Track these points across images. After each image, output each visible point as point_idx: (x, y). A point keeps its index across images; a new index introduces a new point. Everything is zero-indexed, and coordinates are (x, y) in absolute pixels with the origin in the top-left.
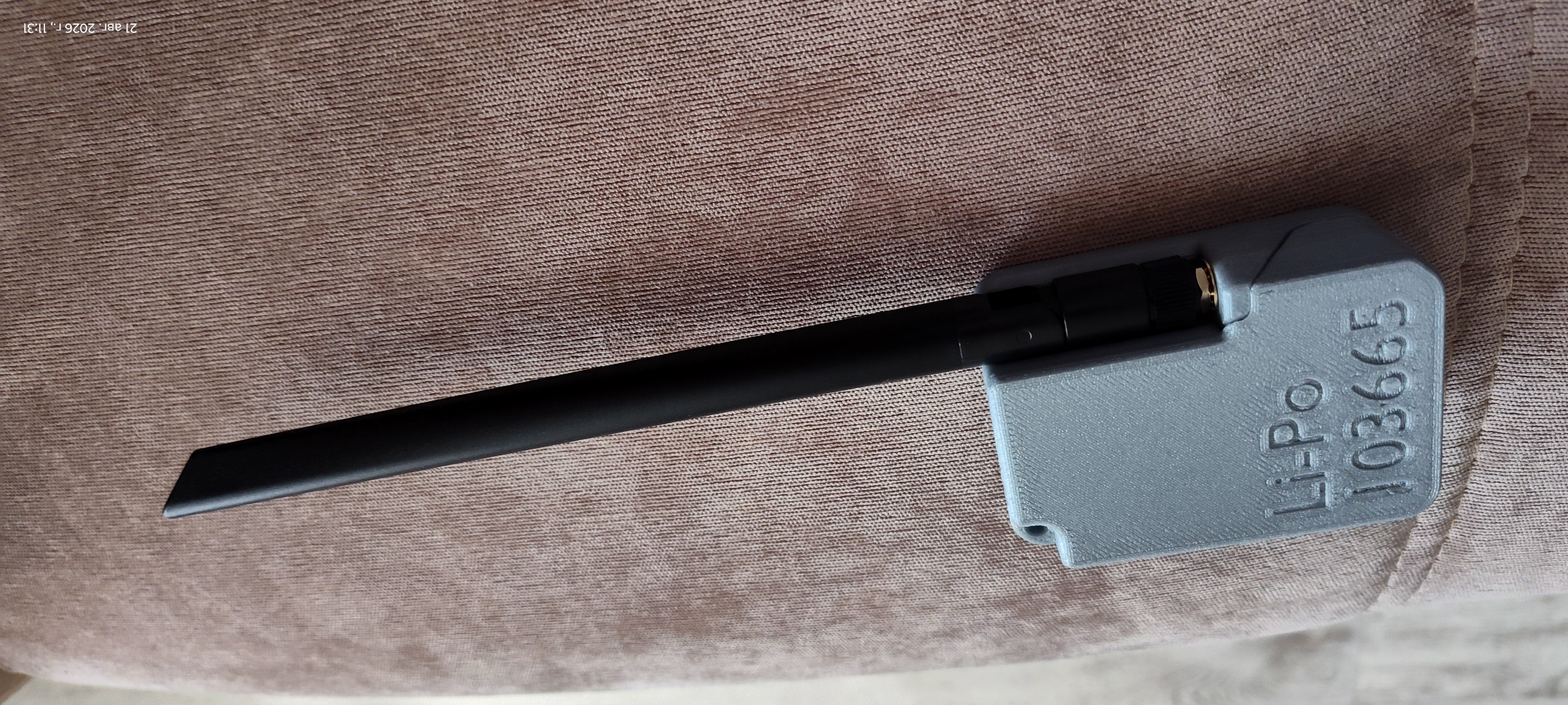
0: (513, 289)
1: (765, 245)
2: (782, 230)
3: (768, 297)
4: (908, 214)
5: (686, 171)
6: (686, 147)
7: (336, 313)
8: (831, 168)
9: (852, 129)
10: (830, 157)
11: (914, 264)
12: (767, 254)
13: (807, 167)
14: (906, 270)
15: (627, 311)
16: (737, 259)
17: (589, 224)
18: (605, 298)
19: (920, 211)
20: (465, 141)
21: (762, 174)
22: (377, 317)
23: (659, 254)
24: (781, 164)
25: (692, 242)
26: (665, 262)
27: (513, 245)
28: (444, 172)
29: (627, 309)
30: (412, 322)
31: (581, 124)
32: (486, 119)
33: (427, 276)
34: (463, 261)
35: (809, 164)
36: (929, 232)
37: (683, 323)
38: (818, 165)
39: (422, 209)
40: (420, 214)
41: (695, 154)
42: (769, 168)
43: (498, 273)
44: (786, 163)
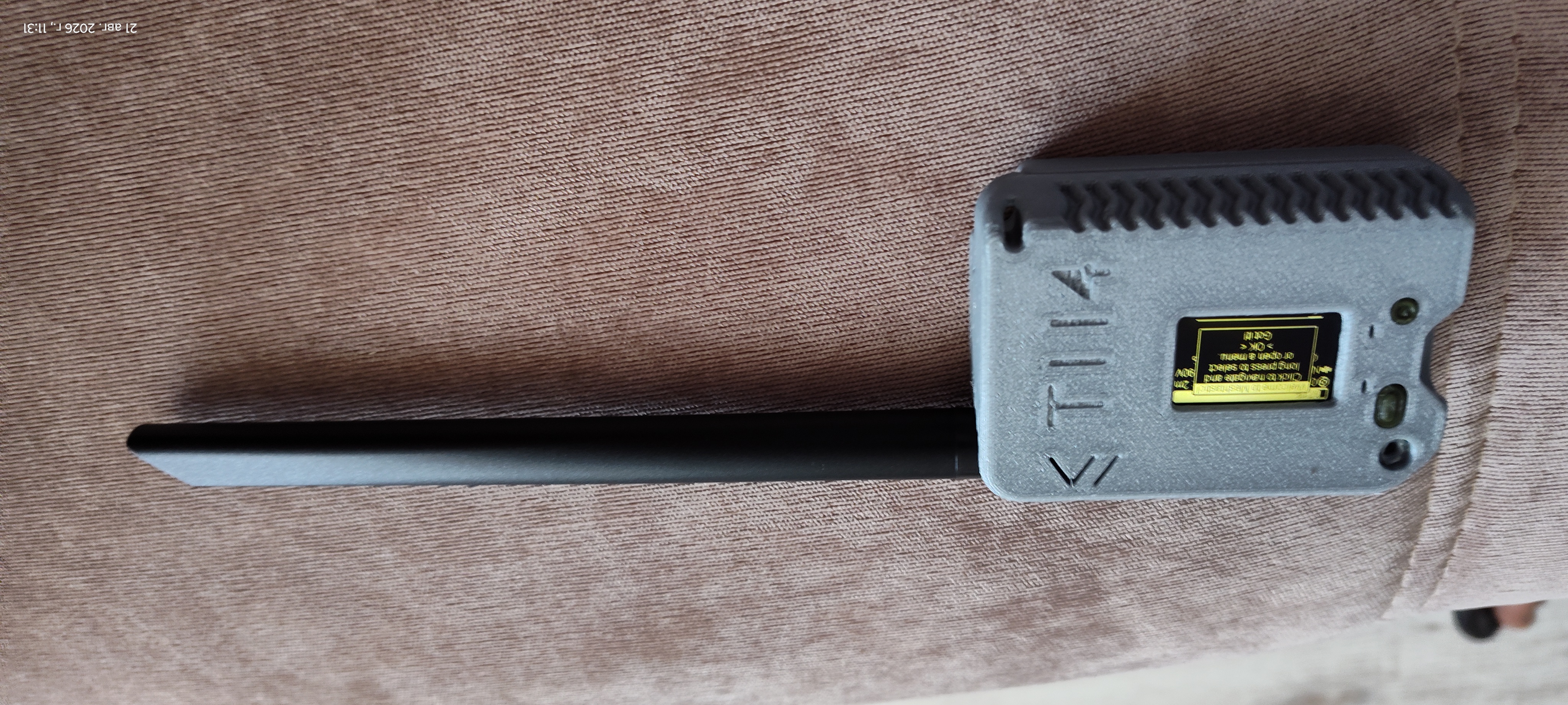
0: (460, 276)
1: (723, 219)
2: (741, 202)
3: (729, 276)
4: (872, 181)
5: (638, 142)
6: (638, 116)
7: (274, 308)
8: (790, 134)
9: (810, 91)
10: (788, 122)
11: (880, 236)
12: (726, 229)
13: (765, 133)
14: (873, 243)
15: (580, 297)
16: (694, 235)
17: (539, 202)
18: (558, 283)
19: (885, 178)
20: (407, 115)
21: (718, 143)
22: (317, 311)
23: (613, 232)
24: (738, 131)
25: (646, 218)
26: (619, 242)
27: (460, 228)
28: (385, 150)
29: (580, 294)
30: (355, 315)
31: (528, 94)
32: (428, 91)
33: (370, 263)
34: (407, 247)
35: (766, 130)
36: (895, 201)
37: (639, 307)
38: (776, 130)
39: (362, 190)
40: (360, 196)
41: (648, 123)
42: (725, 136)
43: (445, 258)
44: (743, 129)
